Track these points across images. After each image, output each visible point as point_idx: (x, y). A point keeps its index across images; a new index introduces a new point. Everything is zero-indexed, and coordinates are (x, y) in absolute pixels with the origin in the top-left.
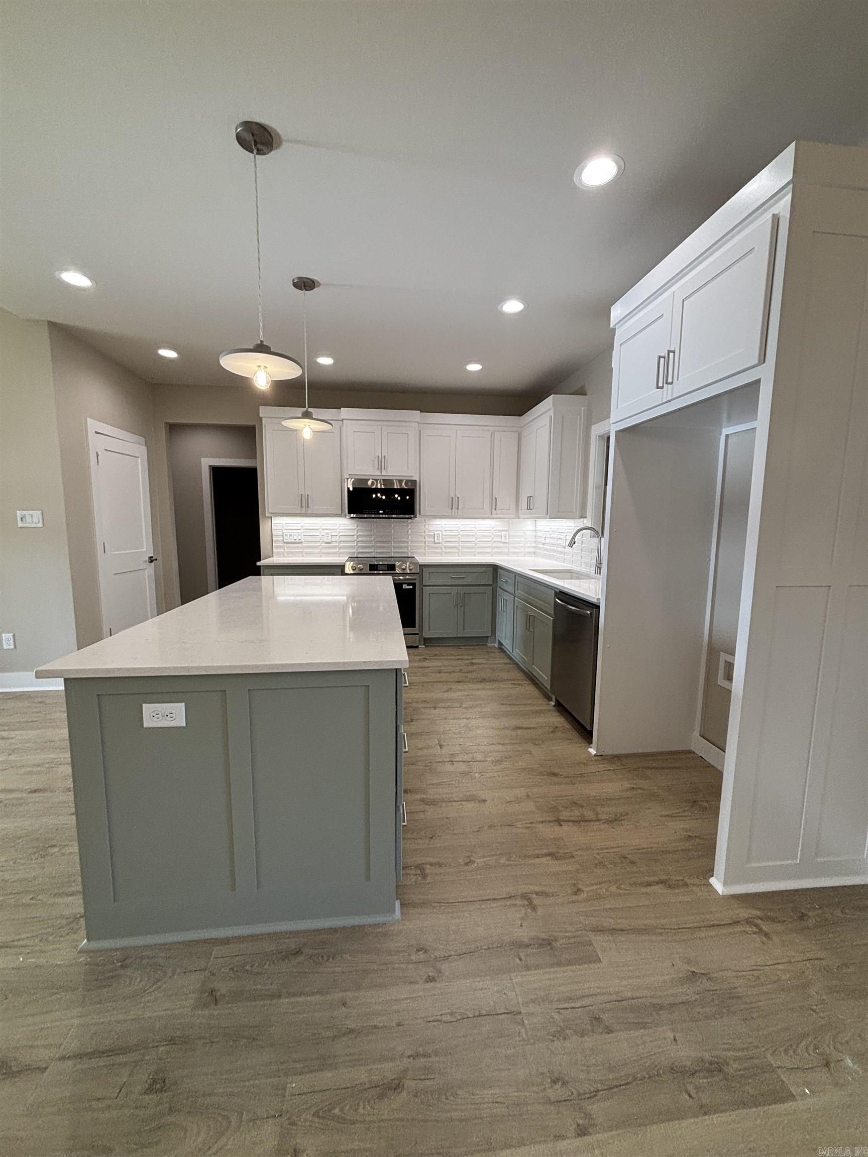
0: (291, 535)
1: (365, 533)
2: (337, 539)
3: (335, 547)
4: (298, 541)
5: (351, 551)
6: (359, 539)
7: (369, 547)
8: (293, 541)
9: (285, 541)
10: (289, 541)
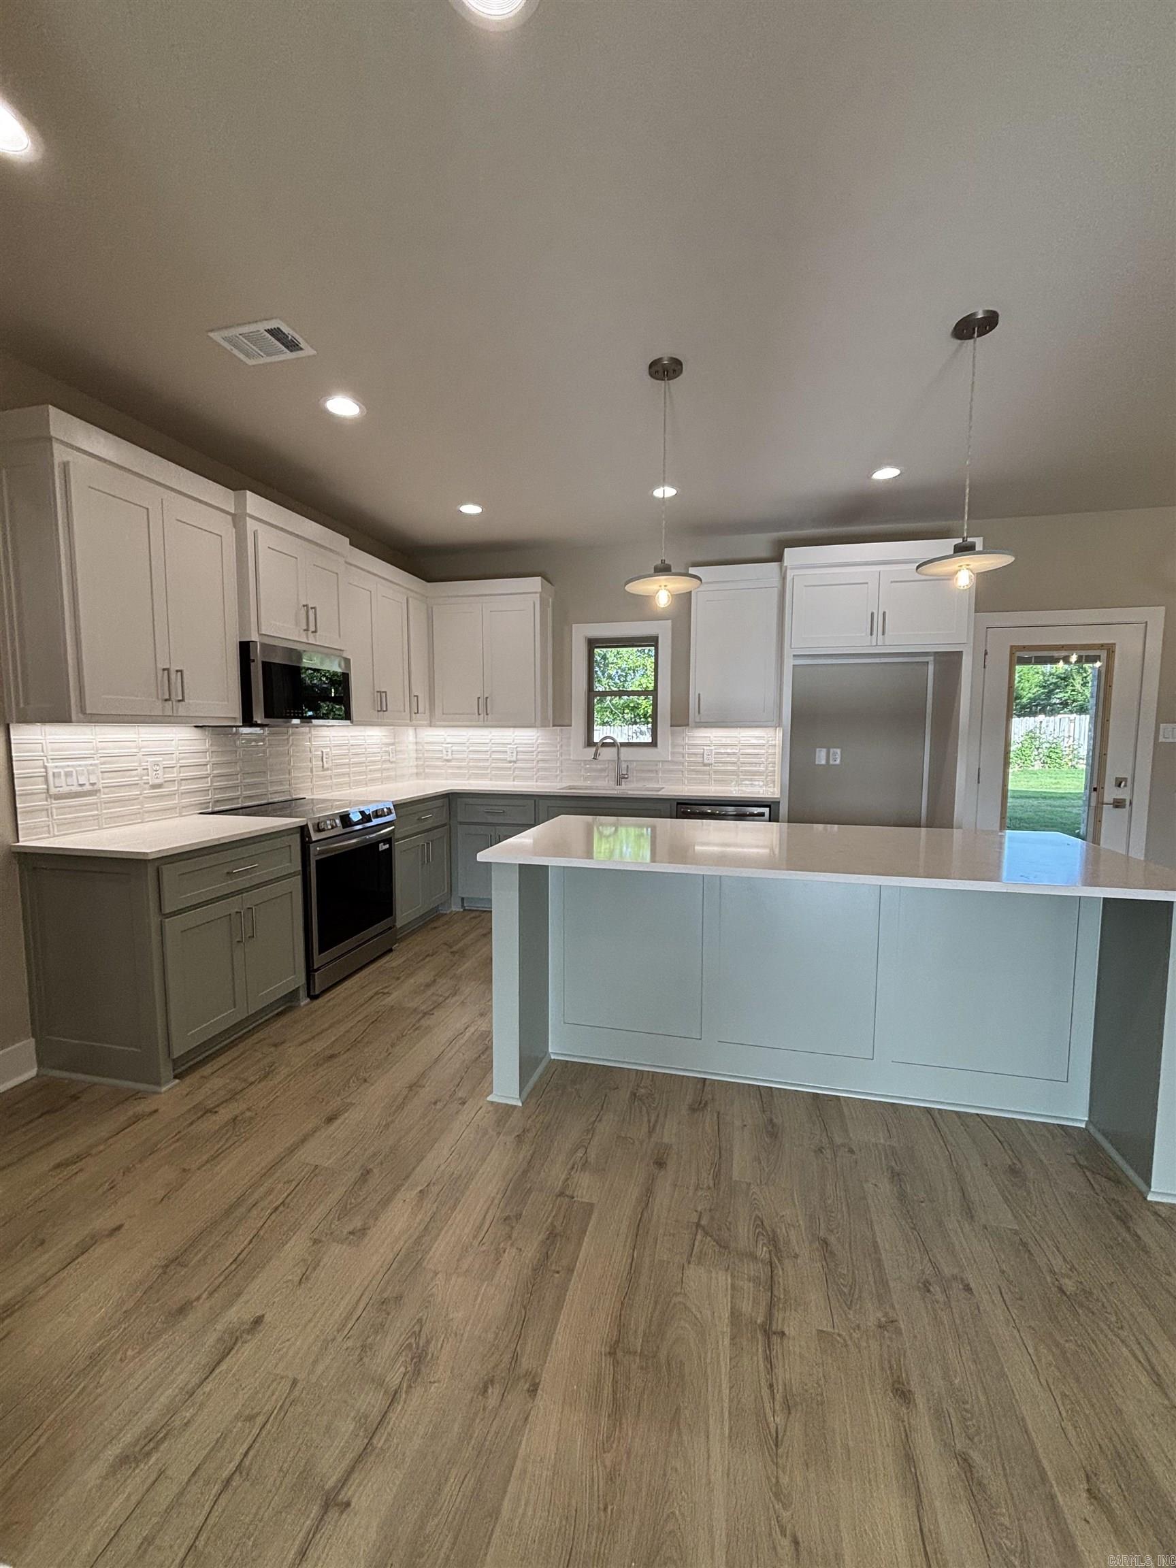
0: (68, 774)
1: (224, 759)
2: (173, 775)
3: (171, 795)
4: (88, 787)
5: (202, 799)
6: (215, 772)
7: (235, 787)
8: (76, 789)
9: (53, 791)
10: (66, 789)
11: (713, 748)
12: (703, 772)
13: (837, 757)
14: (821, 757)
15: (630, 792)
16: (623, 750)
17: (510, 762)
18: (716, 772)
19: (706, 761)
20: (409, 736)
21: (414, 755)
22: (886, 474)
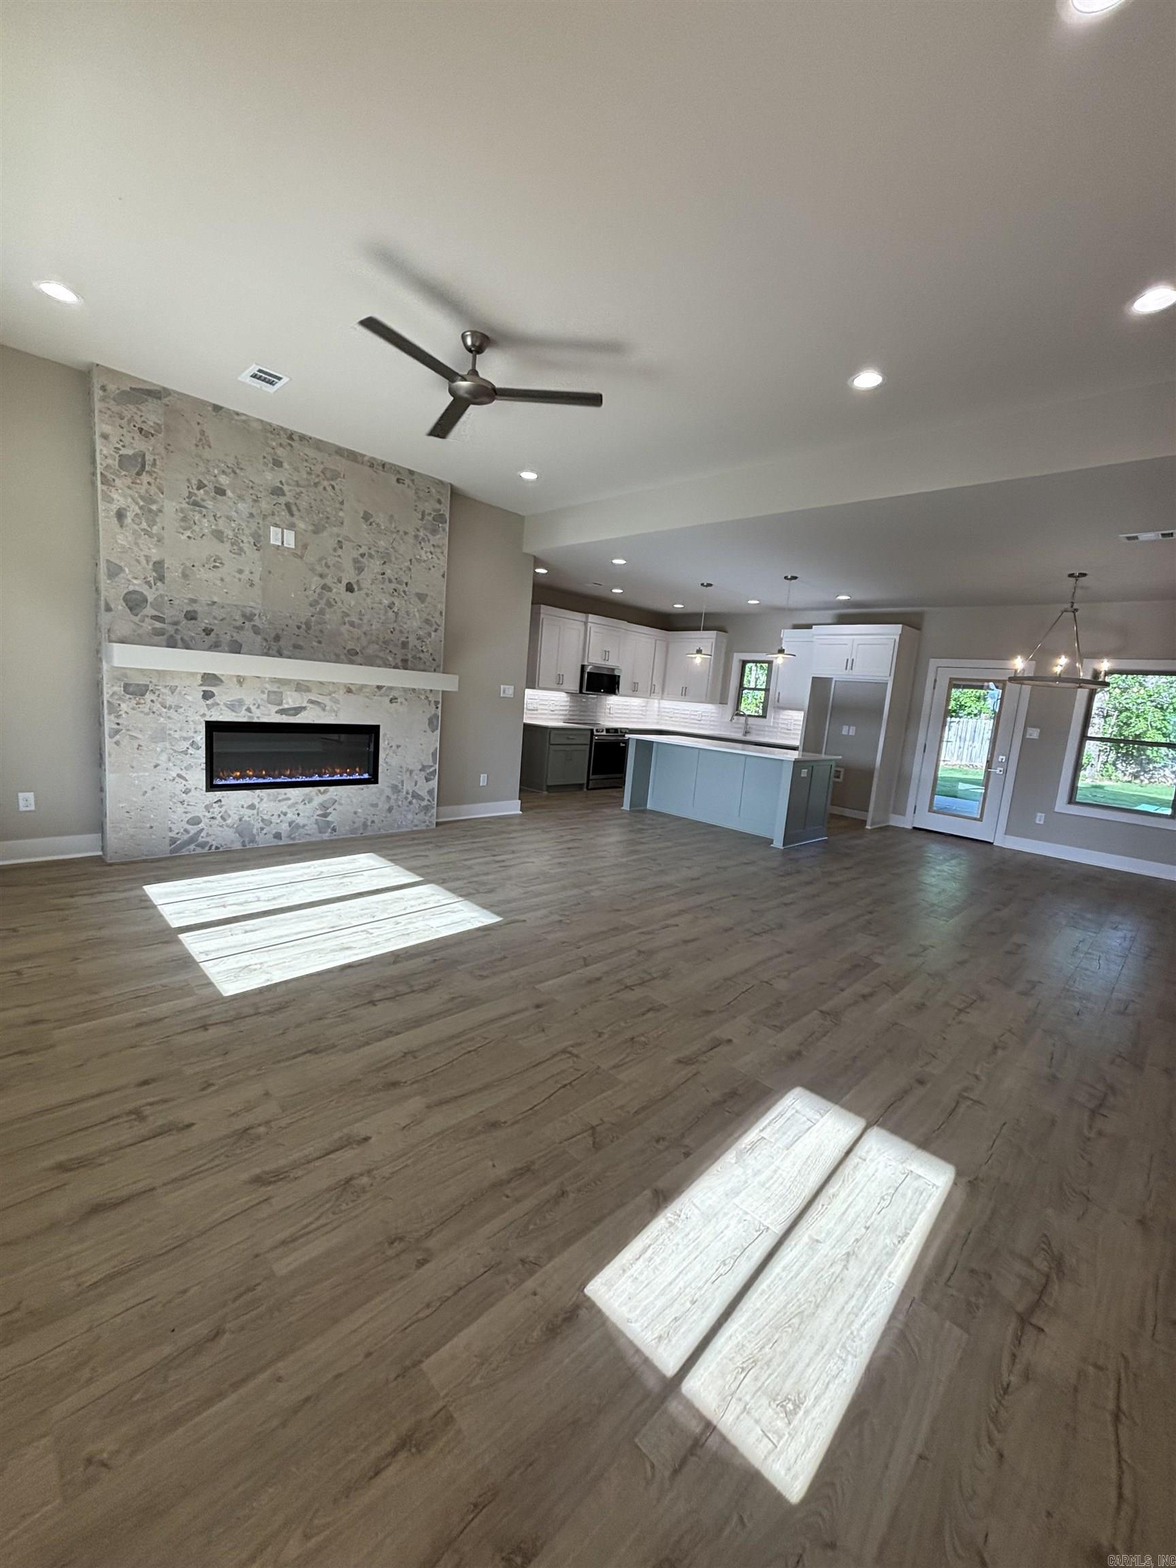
13: (852, 731)
14: (845, 730)
16: (750, 718)
20: (655, 703)
21: (657, 713)
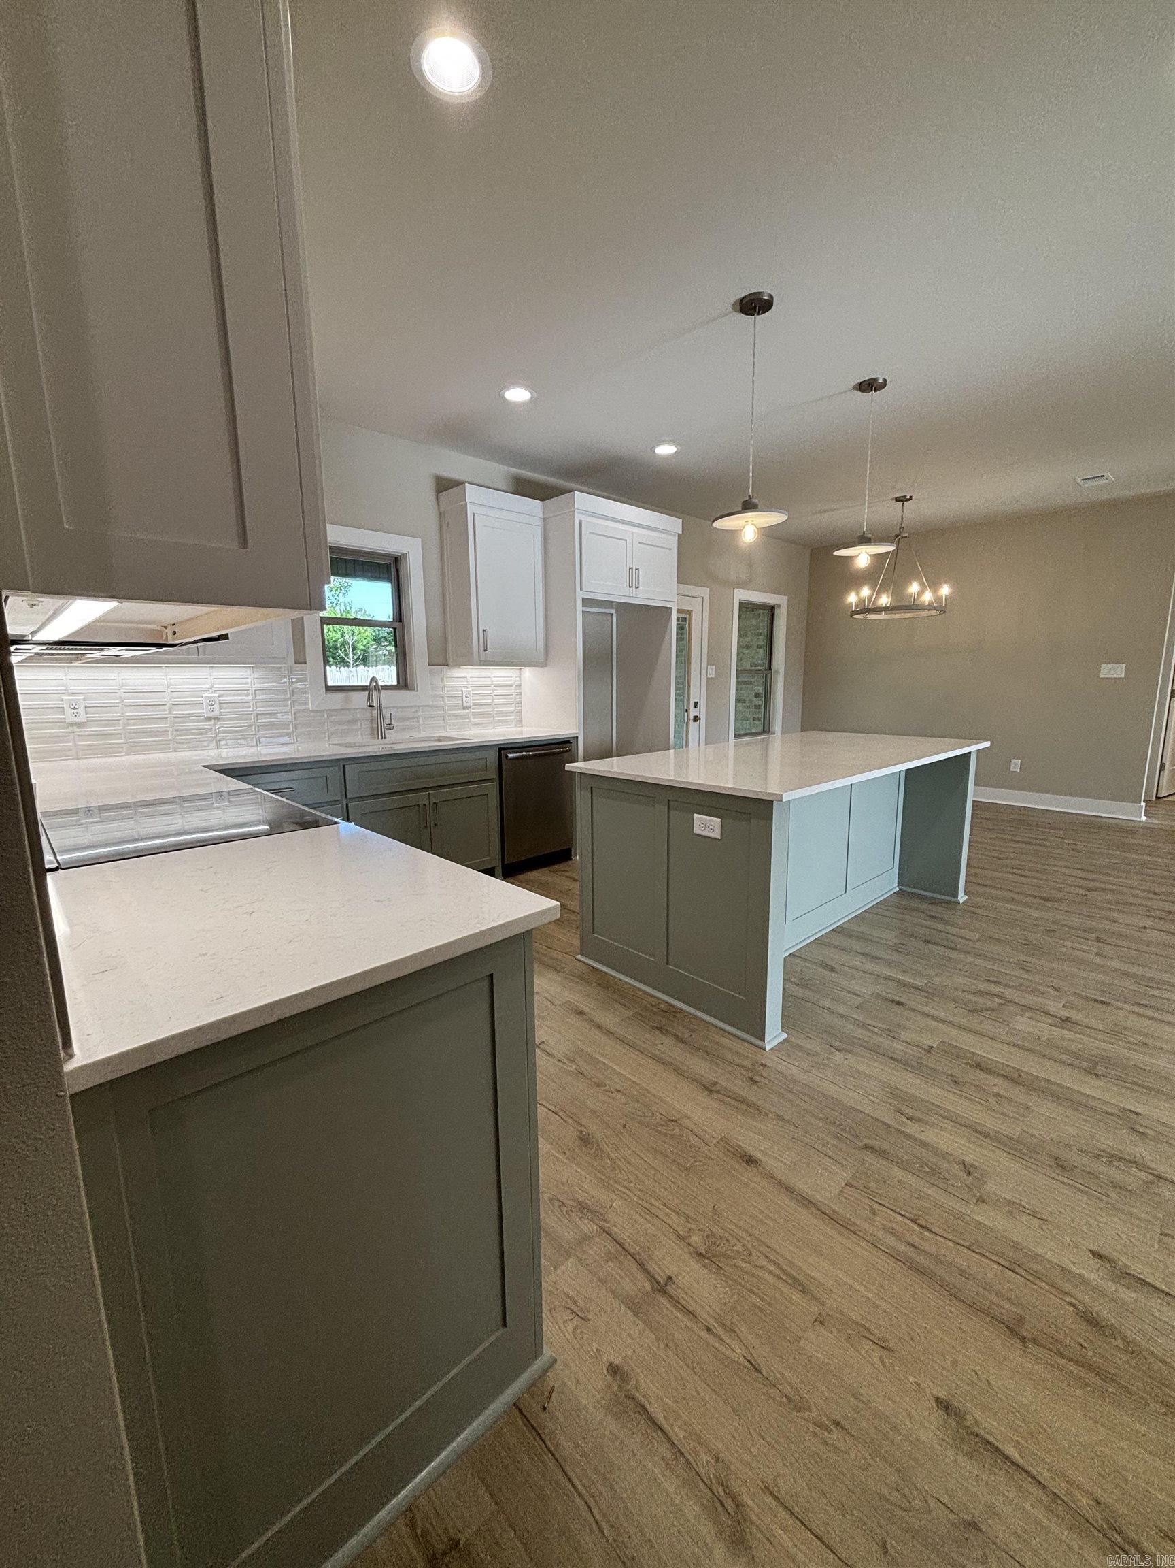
11: (470, 689)
12: (462, 717)
15: (397, 747)
17: (209, 719)
18: (475, 715)
19: (465, 704)
22: (665, 450)
